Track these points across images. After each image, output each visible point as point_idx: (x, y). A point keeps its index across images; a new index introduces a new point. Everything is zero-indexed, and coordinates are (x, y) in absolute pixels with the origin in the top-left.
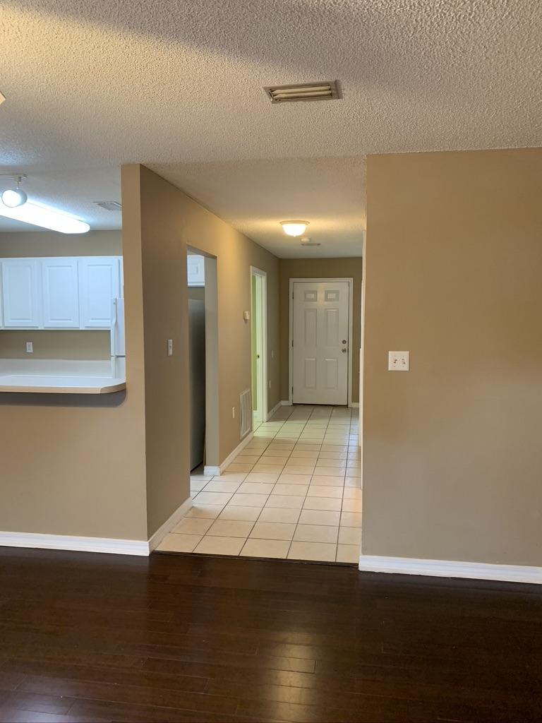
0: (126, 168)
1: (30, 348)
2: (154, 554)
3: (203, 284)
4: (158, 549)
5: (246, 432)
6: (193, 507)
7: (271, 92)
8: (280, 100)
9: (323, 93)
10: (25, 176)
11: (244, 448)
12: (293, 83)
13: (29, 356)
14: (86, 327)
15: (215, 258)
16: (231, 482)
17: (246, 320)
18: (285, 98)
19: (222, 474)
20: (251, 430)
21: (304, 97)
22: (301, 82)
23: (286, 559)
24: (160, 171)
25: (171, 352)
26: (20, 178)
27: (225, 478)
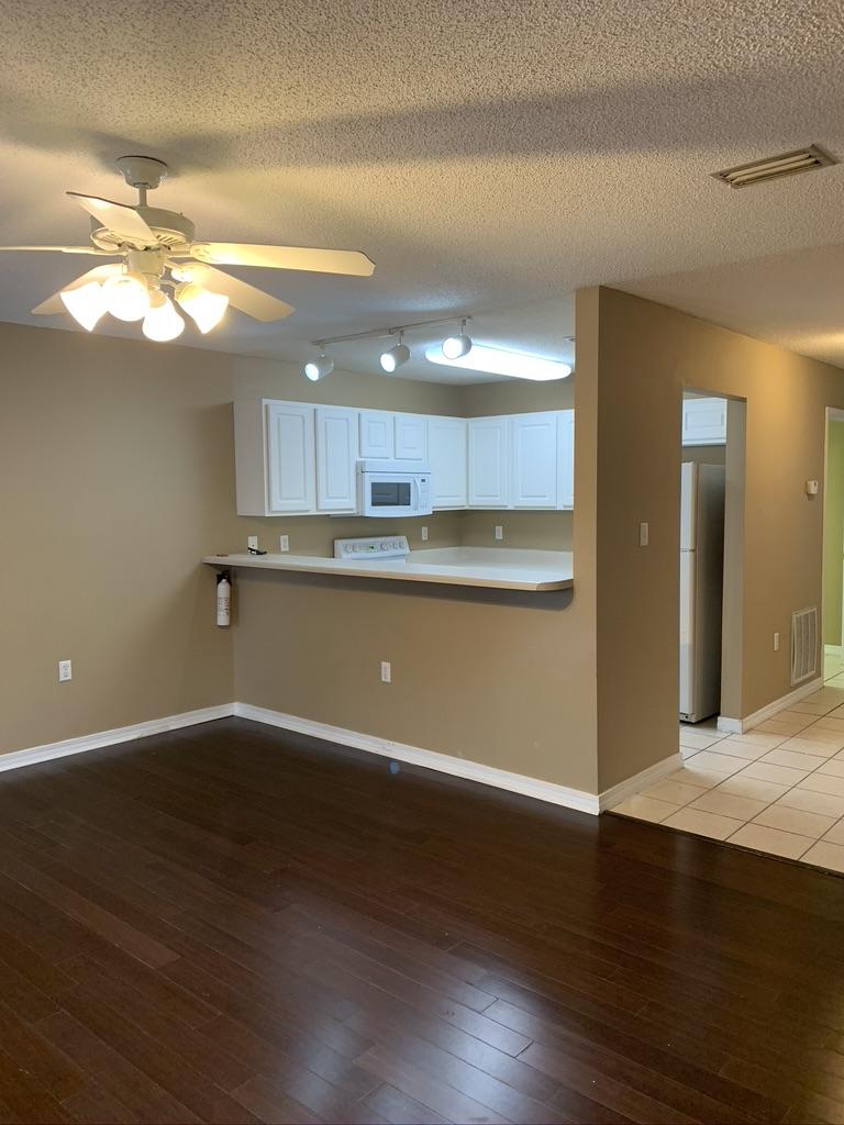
0: (581, 293)
1: (499, 533)
2: (606, 815)
3: (724, 441)
4: (614, 810)
5: (806, 676)
6: (683, 768)
7: (723, 176)
8: (743, 183)
9: (802, 163)
10: (469, 318)
11: (800, 701)
12: (749, 162)
13: (500, 544)
14: (565, 506)
15: (744, 400)
16: (758, 744)
17: (810, 496)
18: (748, 180)
19: (746, 732)
20: (819, 674)
21: (777, 173)
22: (760, 157)
23: (797, 862)
24: (630, 290)
25: (645, 541)
26: (464, 321)
27: (748, 738)
